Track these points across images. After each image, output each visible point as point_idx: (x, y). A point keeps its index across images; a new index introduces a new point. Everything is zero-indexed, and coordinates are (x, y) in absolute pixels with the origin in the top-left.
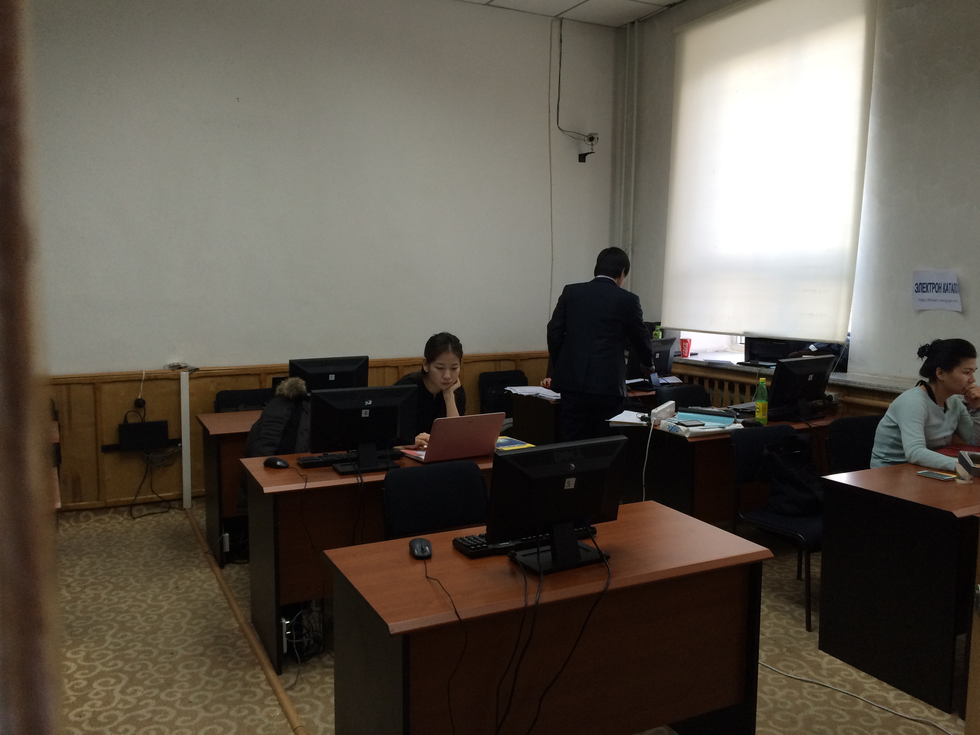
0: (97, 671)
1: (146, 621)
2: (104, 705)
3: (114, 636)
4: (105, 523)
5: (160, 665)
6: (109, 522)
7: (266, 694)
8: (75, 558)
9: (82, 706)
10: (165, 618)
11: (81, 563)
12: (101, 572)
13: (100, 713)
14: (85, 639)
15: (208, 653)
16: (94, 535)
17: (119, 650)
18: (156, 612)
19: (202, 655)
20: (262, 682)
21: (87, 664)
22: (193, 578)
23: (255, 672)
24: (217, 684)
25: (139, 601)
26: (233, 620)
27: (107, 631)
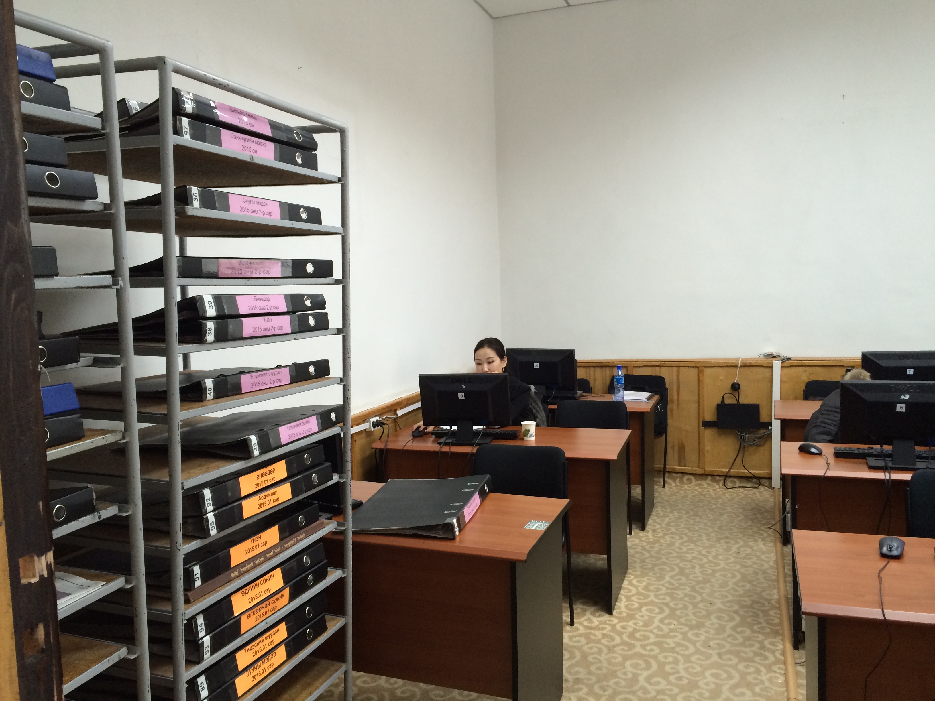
0: (649, 600)
1: (701, 572)
2: (644, 626)
3: (672, 577)
4: (703, 488)
5: (698, 610)
6: (706, 488)
7: (777, 661)
8: (669, 510)
9: (628, 622)
10: (717, 574)
11: (671, 515)
12: (683, 526)
13: (639, 631)
14: (650, 574)
15: (741, 612)
16: (690, 496)
17: (672, 589)
18: (713, 568)
19: (736, 612)
20: (778, 650)
21: (644, 592)
22: (755, 548)
23: (775, 640)
24: (737, 639)
25: (703, 555)
26: (775, 591)
27: (669, 571)
